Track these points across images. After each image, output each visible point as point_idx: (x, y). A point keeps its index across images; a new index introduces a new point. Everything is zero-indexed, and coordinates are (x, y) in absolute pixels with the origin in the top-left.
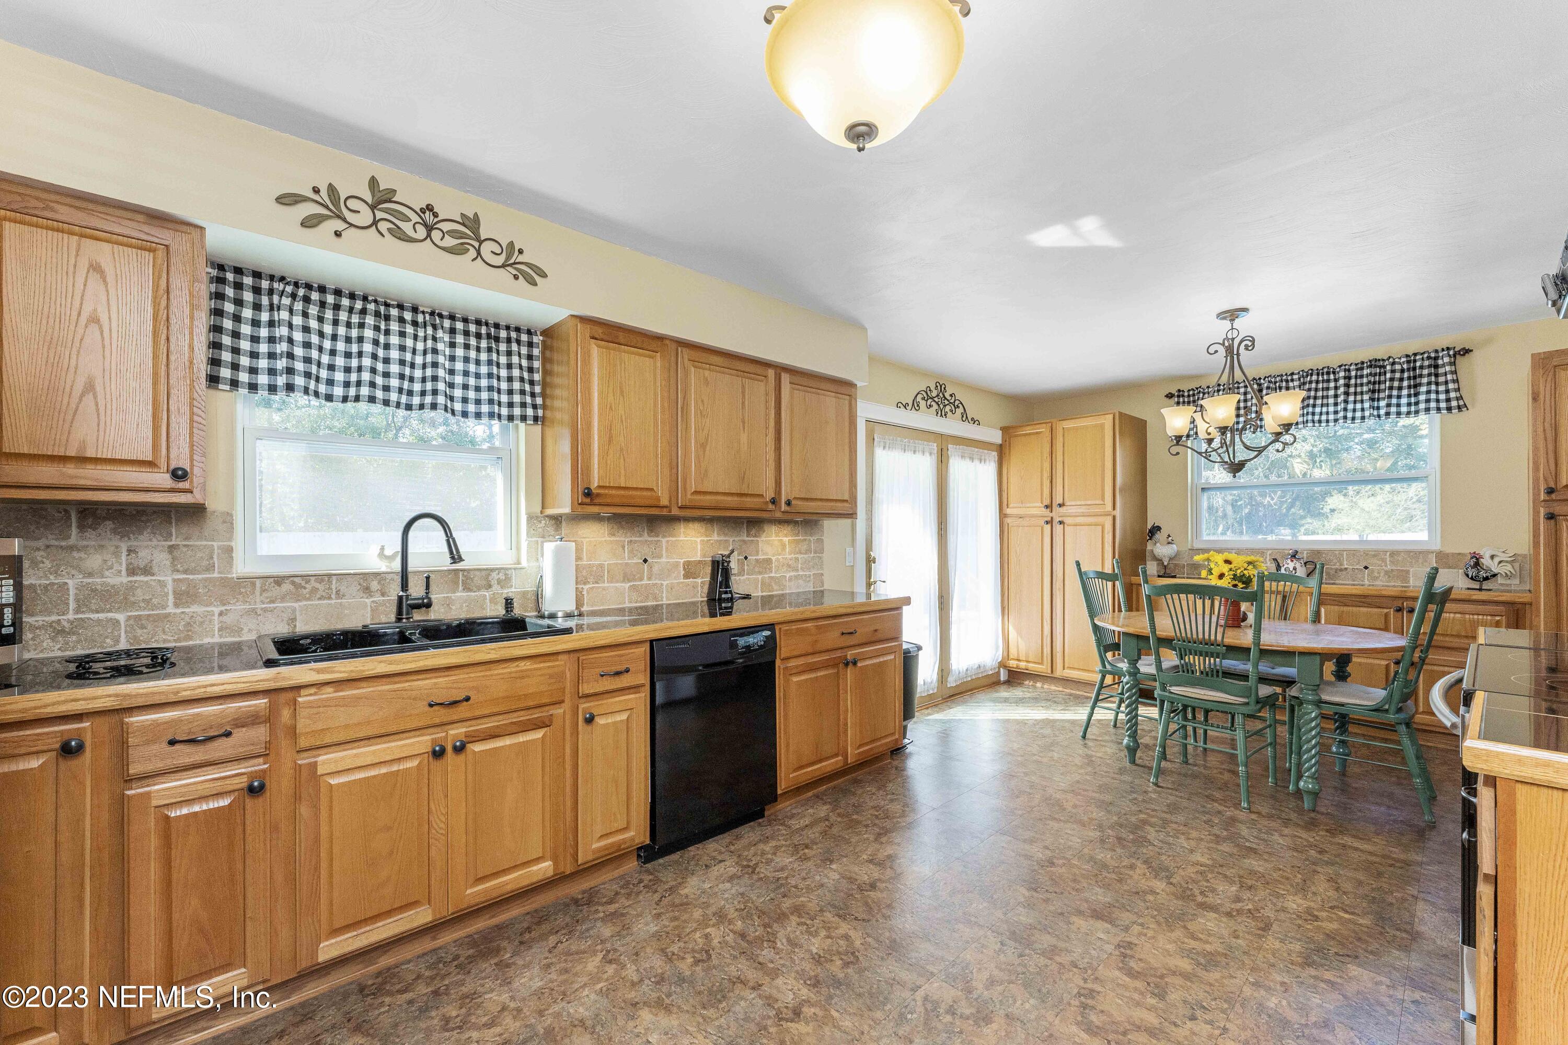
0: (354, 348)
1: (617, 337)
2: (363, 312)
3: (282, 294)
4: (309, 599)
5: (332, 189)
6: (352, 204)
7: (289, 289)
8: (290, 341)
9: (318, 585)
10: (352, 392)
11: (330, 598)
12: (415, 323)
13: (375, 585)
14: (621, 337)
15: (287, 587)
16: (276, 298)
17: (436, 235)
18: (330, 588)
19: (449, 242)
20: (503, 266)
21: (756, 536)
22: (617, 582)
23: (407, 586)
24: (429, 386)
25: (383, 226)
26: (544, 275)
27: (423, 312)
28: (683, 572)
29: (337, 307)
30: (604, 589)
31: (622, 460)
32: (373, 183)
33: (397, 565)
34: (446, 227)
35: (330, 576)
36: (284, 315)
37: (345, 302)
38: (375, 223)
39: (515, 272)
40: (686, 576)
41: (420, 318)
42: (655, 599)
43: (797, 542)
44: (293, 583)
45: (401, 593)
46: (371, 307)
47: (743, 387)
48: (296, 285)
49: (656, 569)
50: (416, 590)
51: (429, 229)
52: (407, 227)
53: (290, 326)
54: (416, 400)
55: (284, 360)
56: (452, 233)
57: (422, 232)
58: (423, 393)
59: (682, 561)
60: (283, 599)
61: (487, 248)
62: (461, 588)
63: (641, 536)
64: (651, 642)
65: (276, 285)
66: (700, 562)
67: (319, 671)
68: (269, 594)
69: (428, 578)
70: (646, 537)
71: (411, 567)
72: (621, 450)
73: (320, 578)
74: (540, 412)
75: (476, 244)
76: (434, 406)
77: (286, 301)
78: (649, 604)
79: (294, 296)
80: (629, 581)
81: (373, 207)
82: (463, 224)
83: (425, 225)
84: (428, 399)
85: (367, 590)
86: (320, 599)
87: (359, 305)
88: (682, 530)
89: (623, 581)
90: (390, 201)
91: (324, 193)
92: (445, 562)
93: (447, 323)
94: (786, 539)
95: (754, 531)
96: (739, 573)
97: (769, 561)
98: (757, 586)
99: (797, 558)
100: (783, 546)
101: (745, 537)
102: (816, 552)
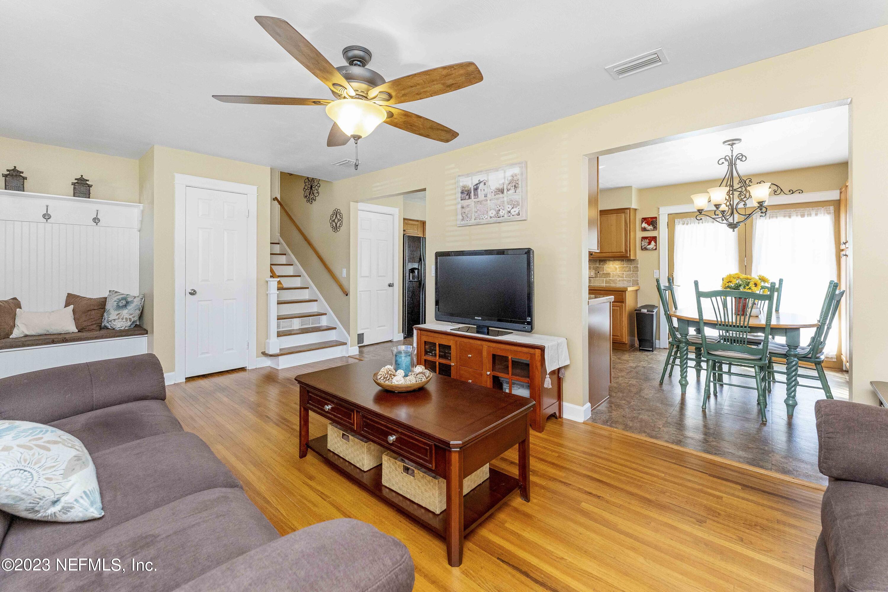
21: (603, 265)
94: (618, 266)
95: (602, 263)
96: (595, 277)
97: (609, 274)
98: (603, 282)
99: (624, 273)
100: (616, 269)
101: (598, 266)
102: (633, 271)
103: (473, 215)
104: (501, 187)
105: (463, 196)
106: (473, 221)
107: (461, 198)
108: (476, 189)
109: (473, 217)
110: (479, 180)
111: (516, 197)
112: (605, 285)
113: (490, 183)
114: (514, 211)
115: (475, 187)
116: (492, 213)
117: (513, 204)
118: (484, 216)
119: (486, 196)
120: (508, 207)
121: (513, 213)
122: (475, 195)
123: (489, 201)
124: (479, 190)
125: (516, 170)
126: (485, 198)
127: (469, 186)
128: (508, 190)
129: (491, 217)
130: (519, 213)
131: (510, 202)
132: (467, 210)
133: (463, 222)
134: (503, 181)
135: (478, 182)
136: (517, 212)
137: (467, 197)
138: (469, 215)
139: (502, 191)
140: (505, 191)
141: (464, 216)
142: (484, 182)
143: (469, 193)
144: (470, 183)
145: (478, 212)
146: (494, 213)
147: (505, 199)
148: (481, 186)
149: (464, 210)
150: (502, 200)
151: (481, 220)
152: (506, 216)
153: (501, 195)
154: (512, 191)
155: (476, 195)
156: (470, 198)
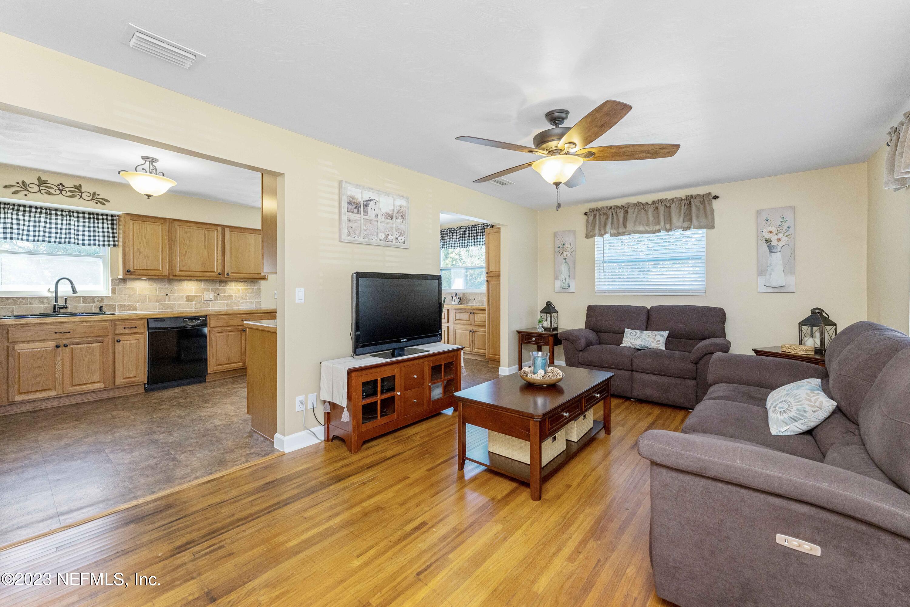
0: (37, 224)
1: (143, 219)
2: (41, 213)
3: (8, 209)
4: (19, 305)
5: (23, 182)
6: (30, 186)
7: (11, 207)
8: (12, 223)
9: (23, 300)
10: (36, 238)
11: (27, 304)
12: (62, 215)
13: (45, 301)
14: (145, 219)
15: (10, 301)
16: (6, 210)
17: (63, 192)
18: (27, 301)
19: (69, 194)
20: (91, 200)
21: (224, 286)
22: (153, 302)
23: (57, 300)
24: (68, 236)
25: (43, 191)
26: (108, 201)
27: (66, 212)
28: (185, 299)
29: (30, 212)
30: (147, 304)
31: (145, 260)
32: (39, 179)
33: (54, 295)
34: (67, 189)
35: (27, 298)
36: (9, 215)
37: (33, 210)
38: (40, 191)
39: (96, 202)
40: (187, 300)
41: (64, 213)
42: (172, 308)
43: (247, 289)
44: (13, 299)
45: (55, 303)
46: (44, 211)
47: (205, 234)
48: (14, 205)
49: (172, 298)
50: (61, 303)
51: (61, 191)
52: (52, 191)
53: (12, 219)
54: (63, 240)
55: (9, 230)
56: (70, 191)
57: (58, 192)
58: (66, 238)
59: (185, 295)
60: (9, 305)
61: (84, 195)
62: (82, 302)
63: (165, 286)
64: (148, 319)
65: (6, 206)
66: (194, 296)
67: (15, 321)
68: (3, 303)
69: (66, 299)
70: (167, 286)
71: (59, 295)
72: (145, 257)
73: (23, 298)
74: (116, 243)
75: (80, 194)
76: (69, 243)
77: (10, 211)
78: (169, 310)
79: (13, 209)
80: (159, 302)
81: (39, 186)
82: (75, 188)
83: (60, 190)
84: (67, 240)
85: (42, 303)
86: (23, 305)
87: (39, 210)
88: (185, 284)
89: (156, 302)
90: (46, 183)
91: (21, 184)
92: (71, 294)
93: (76, 215)
94: (240, 288)
95: (223, 285)
96: (215, 300)
97: (231, 296)
98: (224, 305)
99: (247, 295)
100: (239, 290)
101: (218, 287)
102: (256, 293)
103: (362, 233)
104: (391, 213)
105: (350, 207)
106: (361, 239)
107: (348, 209)
108: (366, 206)
109: (362, 236)
110: (370, 197)
111: (402, 227)
112: (226, 308)
113: (381, 205)
114: (401, 239)
115: (365, 203)
116: (382, 236)
117: (401, 233)
118: (374, 237)
119: (376, 216)
120: (396, 235)
121: (400, 241)
122: (364, 211)
123: (379, 223)
124: (369, 208)
125: (403, 203)
126: (375, 219)
127: (358, 199)
128: (397, 218)
129: (380, 240)
130: (404, 242)
131: (398, 230)
132: (354, 225)
133: (349, 238)
134: (392, 208)
135: (368, 199)
136: (403, 240)
137: (356, 211)
138: (357, 232)
139: (392, 218)
140: (394, 218)
141: (351, 231)
142: (375, 201)
143: (358, 207)
144: (361, 196)
145: (368, 231)
146: (384, 236)
147: (394, 225)
148: (371, 204)
149: (350, 224)
150: (391, 225)
151: (370, 241)
152: (394, 242)
153: (390, 221)
154: (399, 220)
155: (366, 212)
156: (358, 212)
